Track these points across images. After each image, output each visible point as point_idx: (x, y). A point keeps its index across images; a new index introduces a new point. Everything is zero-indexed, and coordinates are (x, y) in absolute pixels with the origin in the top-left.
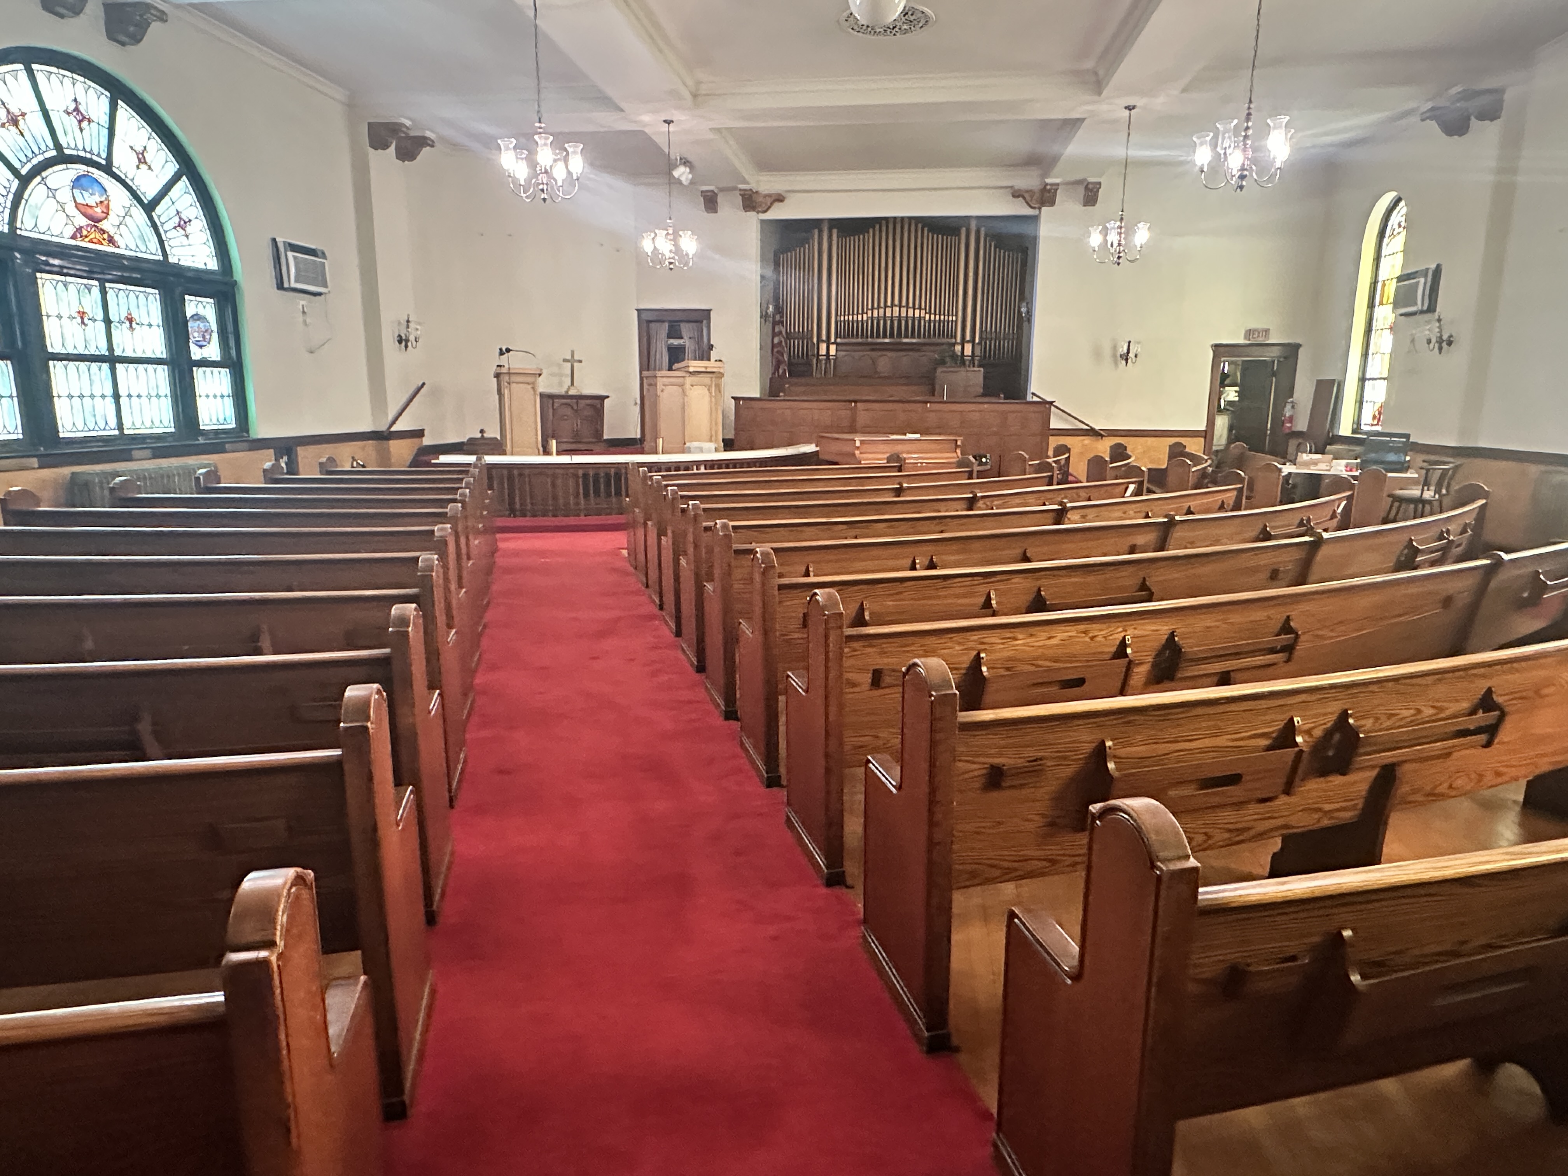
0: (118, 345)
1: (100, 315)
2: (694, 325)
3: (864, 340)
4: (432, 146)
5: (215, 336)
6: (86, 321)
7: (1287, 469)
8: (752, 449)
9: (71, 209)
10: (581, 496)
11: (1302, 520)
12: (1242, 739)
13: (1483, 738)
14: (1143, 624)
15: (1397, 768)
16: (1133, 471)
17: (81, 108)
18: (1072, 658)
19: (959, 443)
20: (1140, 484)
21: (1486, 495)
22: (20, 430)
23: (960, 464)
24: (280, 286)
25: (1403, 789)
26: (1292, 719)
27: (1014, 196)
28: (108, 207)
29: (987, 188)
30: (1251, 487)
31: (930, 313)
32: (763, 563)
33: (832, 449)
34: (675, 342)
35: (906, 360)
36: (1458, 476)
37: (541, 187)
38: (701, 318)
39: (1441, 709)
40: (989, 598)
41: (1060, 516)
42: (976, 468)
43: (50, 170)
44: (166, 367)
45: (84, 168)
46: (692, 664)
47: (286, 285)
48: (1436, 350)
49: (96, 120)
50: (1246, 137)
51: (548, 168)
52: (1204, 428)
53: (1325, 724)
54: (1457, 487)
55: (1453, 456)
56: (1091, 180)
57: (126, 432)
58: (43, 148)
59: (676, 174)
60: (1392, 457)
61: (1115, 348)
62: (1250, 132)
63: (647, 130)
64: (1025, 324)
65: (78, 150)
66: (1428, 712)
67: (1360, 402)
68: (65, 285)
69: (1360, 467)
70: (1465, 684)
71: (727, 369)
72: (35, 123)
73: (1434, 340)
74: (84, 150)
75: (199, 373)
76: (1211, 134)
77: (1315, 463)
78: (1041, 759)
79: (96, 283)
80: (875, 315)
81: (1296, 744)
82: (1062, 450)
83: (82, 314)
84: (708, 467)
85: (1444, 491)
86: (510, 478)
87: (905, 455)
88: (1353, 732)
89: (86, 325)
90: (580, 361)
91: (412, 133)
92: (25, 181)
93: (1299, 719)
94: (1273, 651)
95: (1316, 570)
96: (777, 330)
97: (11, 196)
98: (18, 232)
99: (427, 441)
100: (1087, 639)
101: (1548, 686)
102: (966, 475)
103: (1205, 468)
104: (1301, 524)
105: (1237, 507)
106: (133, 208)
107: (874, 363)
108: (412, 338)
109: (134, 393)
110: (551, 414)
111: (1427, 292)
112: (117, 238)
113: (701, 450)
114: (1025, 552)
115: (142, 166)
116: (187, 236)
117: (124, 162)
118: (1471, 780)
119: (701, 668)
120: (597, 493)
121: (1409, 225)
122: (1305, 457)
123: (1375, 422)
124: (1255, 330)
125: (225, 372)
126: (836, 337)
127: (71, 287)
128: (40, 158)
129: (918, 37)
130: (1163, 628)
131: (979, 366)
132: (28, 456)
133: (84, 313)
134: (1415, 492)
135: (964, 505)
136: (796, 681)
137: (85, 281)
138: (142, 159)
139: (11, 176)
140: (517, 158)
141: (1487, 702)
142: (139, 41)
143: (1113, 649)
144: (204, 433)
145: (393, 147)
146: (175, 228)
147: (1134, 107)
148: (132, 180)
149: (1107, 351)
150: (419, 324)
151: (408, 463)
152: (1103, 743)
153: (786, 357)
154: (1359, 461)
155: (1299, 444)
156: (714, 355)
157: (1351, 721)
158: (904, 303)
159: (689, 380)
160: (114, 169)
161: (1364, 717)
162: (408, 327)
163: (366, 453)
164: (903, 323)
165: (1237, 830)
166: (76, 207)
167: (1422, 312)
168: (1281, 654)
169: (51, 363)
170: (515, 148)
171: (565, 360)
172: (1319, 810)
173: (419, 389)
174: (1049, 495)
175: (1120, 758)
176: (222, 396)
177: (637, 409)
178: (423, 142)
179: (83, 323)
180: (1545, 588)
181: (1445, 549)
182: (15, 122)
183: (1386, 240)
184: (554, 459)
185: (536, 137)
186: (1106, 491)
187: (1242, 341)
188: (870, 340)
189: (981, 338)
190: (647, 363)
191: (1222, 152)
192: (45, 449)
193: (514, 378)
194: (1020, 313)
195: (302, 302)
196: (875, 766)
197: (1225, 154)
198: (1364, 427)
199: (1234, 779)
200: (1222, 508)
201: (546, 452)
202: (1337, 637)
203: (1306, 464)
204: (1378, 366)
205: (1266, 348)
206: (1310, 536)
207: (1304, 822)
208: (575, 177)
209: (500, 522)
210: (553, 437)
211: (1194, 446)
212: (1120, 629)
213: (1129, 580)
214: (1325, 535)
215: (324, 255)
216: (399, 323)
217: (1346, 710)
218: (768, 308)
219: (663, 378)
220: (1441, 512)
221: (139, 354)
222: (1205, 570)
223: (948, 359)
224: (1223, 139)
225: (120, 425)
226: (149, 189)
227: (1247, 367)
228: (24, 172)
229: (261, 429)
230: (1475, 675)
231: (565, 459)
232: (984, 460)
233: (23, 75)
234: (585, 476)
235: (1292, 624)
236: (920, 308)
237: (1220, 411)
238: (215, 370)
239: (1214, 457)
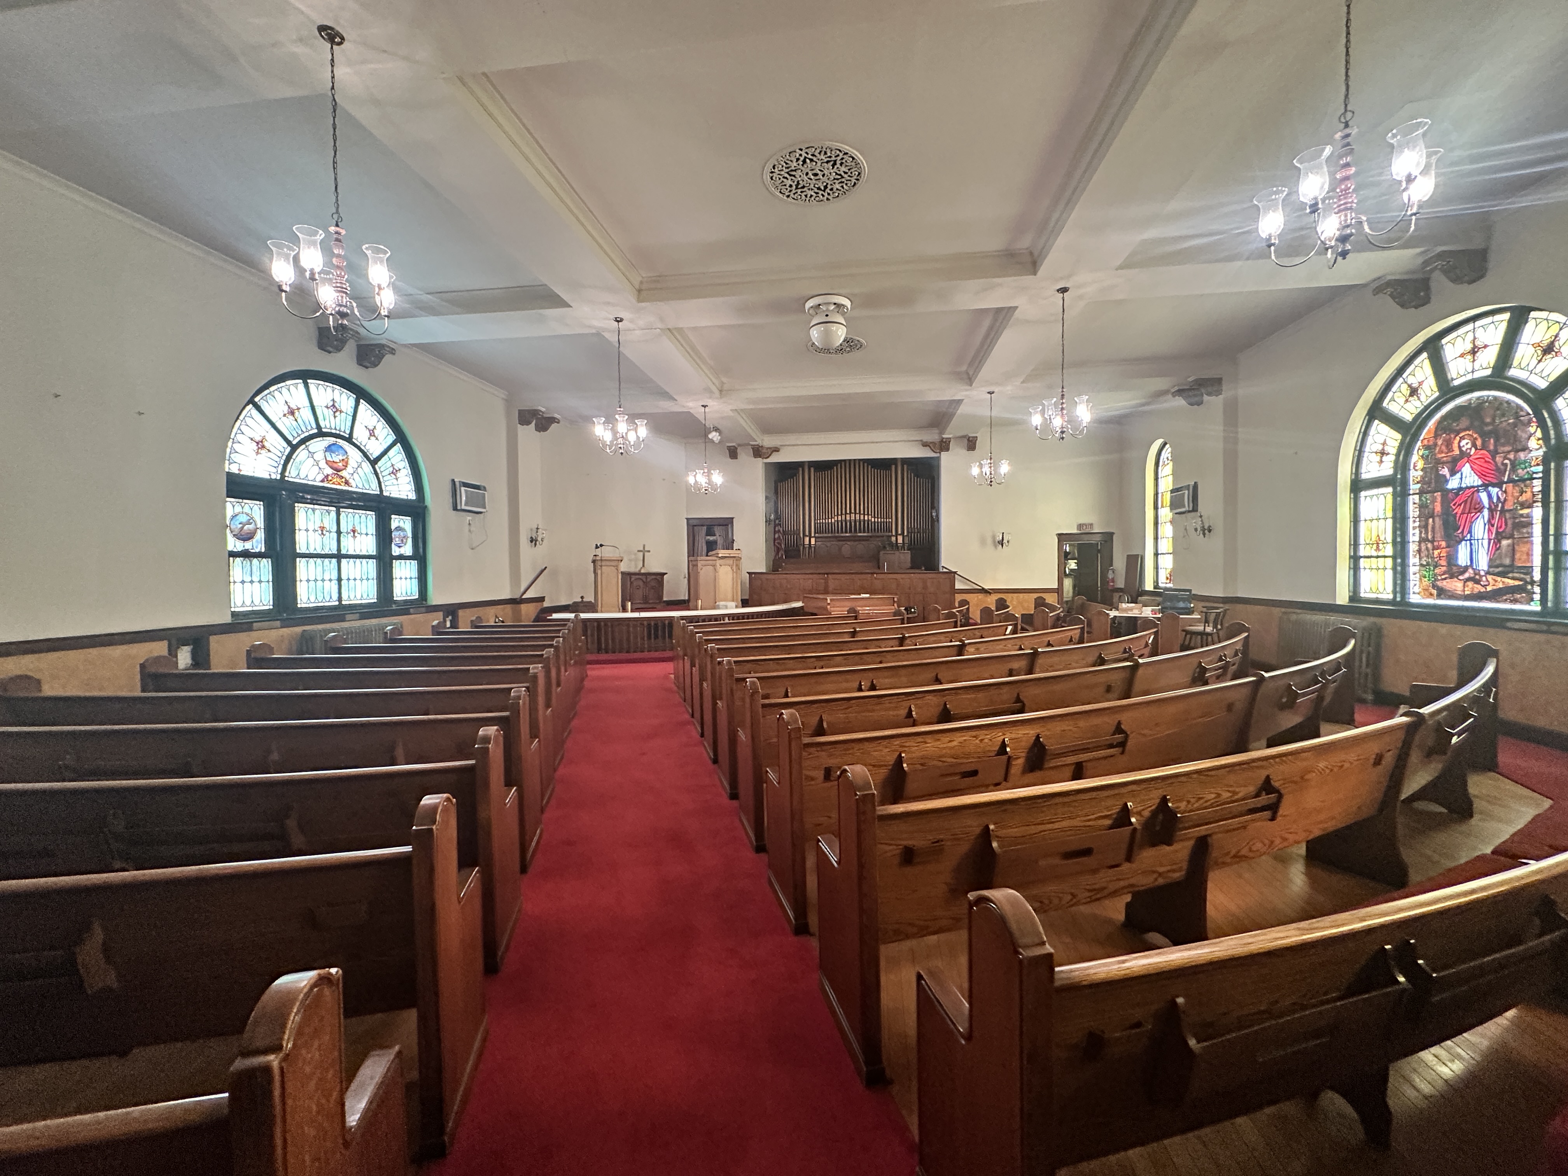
0: (344, 547)
1: (335, 529)
2: (724, 527)
3: (833, 535)
4: (558, 423)
5: (410, 541)
6: (324, 532)
7: (1113, 613)
8: (761, 605)
9: (323, 464)
10: (646, 638)
11: (1125, 649)
12: (1089, 820)
13: (1267, 814)
14: (1018, 730)
15: (1209, 839)
16: (1009, 617)
17: (336, 404)
18: (967, 755)
19: (896, 599)
20: (1015, 626)
21: (1247, 630)
22: (271, 603)
23: (895, 614)
24: (455, 508)
25: (1215, 853)
26: (1126, 804)
27: (924, 446)
28: (347, 463)
29: (909, 441)
30: (1089, 624)
31: (875, 518)
32: (751, 689)
33: (812, 606)
34: (711, 538)
35: (860, 547)
36: (1227, 617)
37: (619, 446)
38: (727, 523)
39: (1235, 793)
40: (910, 711)
41: (961, 649)
42: (906, 616)
43: (312, 441)
44: (375, 560)
45: (334, 439)
46: (710, 758)
47: (459, 508)
48: (1202, 535)
49: (345, 411)
50: (1062, 409)
51: (624, 434)
52: (1056, 587)
53: (1151, 807)
54: (1227, 625)
55: (1223, 603)
56: (971, 435)
57: (343, 603)
58: (309, 428)
59: (710, 436)
60: (1181, 605)
61: (994, 537)
62: (1064, 406)
63: (691, 411)
64: (936, 523)
65: (331, 429)
66: (1226, 795)
67: (1157, 568)
68: (314, 510)
69: (1162, 611)
70: (1250, 774)
71: (743, 555)
72: (306, 414)
73: (1199, 529)
74: (335, 429)
75: (396, 564)
76: (1041, 407)
77: (1131, 609)
78: (942, 841)
79: (334, 509)
80: (840, 519)
81: (1131, 824)
82: (964, 603)
83: (322, 528)
84: (731, 618)
85: (1219, 627)
86: (599, 626)
87: (859, 608)
88: (1172, 813)
89: (324, 535)
90: (649, 551)
91: (545, 415)
92: (294, 448)
93: (1131, 804)
94: (1111, 746)
95: (1137, 686)
96: (777, 529)
97: (284, 458)
98: (286, 479)
99: (546, 604)
100: (977, 741)
101: (1310, 772)
102: (900, 622)
103: (1059, 614)
104: (1125, 652)
105: (1081, 641)
106: (364, 464)
107: (840, 549)
108: (539, 539)
109: (352, 577)
110: (629, 585)
111: (1191, 499)
112: (351, 481)
113: (726, 607)
114: (937, 675)
115: (372, 438)
116: (397, 479)
117: (360, 435)
118: (1265, 845)
119: (715, 761)
120: (656, 637)
121: (1174, 458)
122: (1124, 606)
123: (1168, 581)
124: (1083, 524)
125: (414, 563)
126: (815, 533)
127: (317, 512)
128: (307, 434)
129: (856, 355)
130: (1031, 732)
131: (908, 550)
132: (275, 620)
133: (323, 527)
134: (1200, 628)
135: (896, 642)
136: (772, 775)
137: (327, 508)
138: (372, 433)
139: (285, 445)
140: (605, 429)
141: (1267, 786)
142: (376, 366)
143: (997, 748)
144: (396, 602)
145: (533, 424)
146: (390, 474)
147: (993, 393)
148: (365, 446)
149: (989, 541)
150: (545, 530)
151: (532, 620)
152: (987, 827)
153: (783, 546)
154: (1160, 607)
155: (1120, 596)
156: (735, 546)
157: (1170, 805)
158: (858, 512)
159: (719, 562)
160: (354, 440)
161: (1181, 801)
162: (537, 532)
163: (505, 614)
164: (858, 523)
165: (1095, 890)
166: (326, 463)
167: (1189, 511)
168: (1117, 749)
169: (298, 560)
170: (604, 423)
171: (639, 551)
172: (1154, 872)
173: (542, 571)
174: (955, 635)
175: (1001, 837)
176: (411, 578)
177: (686, 580)
178: (553, 420)
179: (322, 534)
180: (1297, 696)
181: (1225, 668)
182: (292, 413)
183: (1160, 468)
184: (629, 615)
185: (617, 416)
186: (993, 631)
187: (1075, 531)
188: (837, 534)
189: (908, 532)
190: (692, 552)
191: (1048, 418)
192: (287, 615)
193: (604, 563)
194: (932, 516)
195: (469, 518)
196: (824, 846)
197: (1050, 418)
198: (1160, 585)
199: (1087, 852)
200: (1071, 641)
201: (624, 610)
202: (1154, 735)
203: (1126, 610)
204: (1165, 545)
205: (1094, 535)
206: (1130, 662)
207: (1146, 882)
208: (641, 440)
209: (590, 657)
210: (630, 601)
211: (1051, 599)
212: (1001, 734)
213: (1007, 695)
214: (1141, 661)
215: (485, 489)
216: (531, 530)
217: (1165, 797)
218: (771, 516)
219: (702, 561)
220: (1220, 642)
221: (358, 553)
222: (1058, 687)
223: (887, 546)
224: (1048, 410)
225: (340, 599)
226: (375, 450)
227: (1080, 547)
228: (294, 442)
229: (436, 598)
230: (1257, 767)
231: (636, 615)
232: (913, 610)
233: (301, 386)
234: (649, 625)
235: (1123, 727)
236: (868, 514)
237: (1066, 575)
238: (408, 561)
239: (1065, 605)
